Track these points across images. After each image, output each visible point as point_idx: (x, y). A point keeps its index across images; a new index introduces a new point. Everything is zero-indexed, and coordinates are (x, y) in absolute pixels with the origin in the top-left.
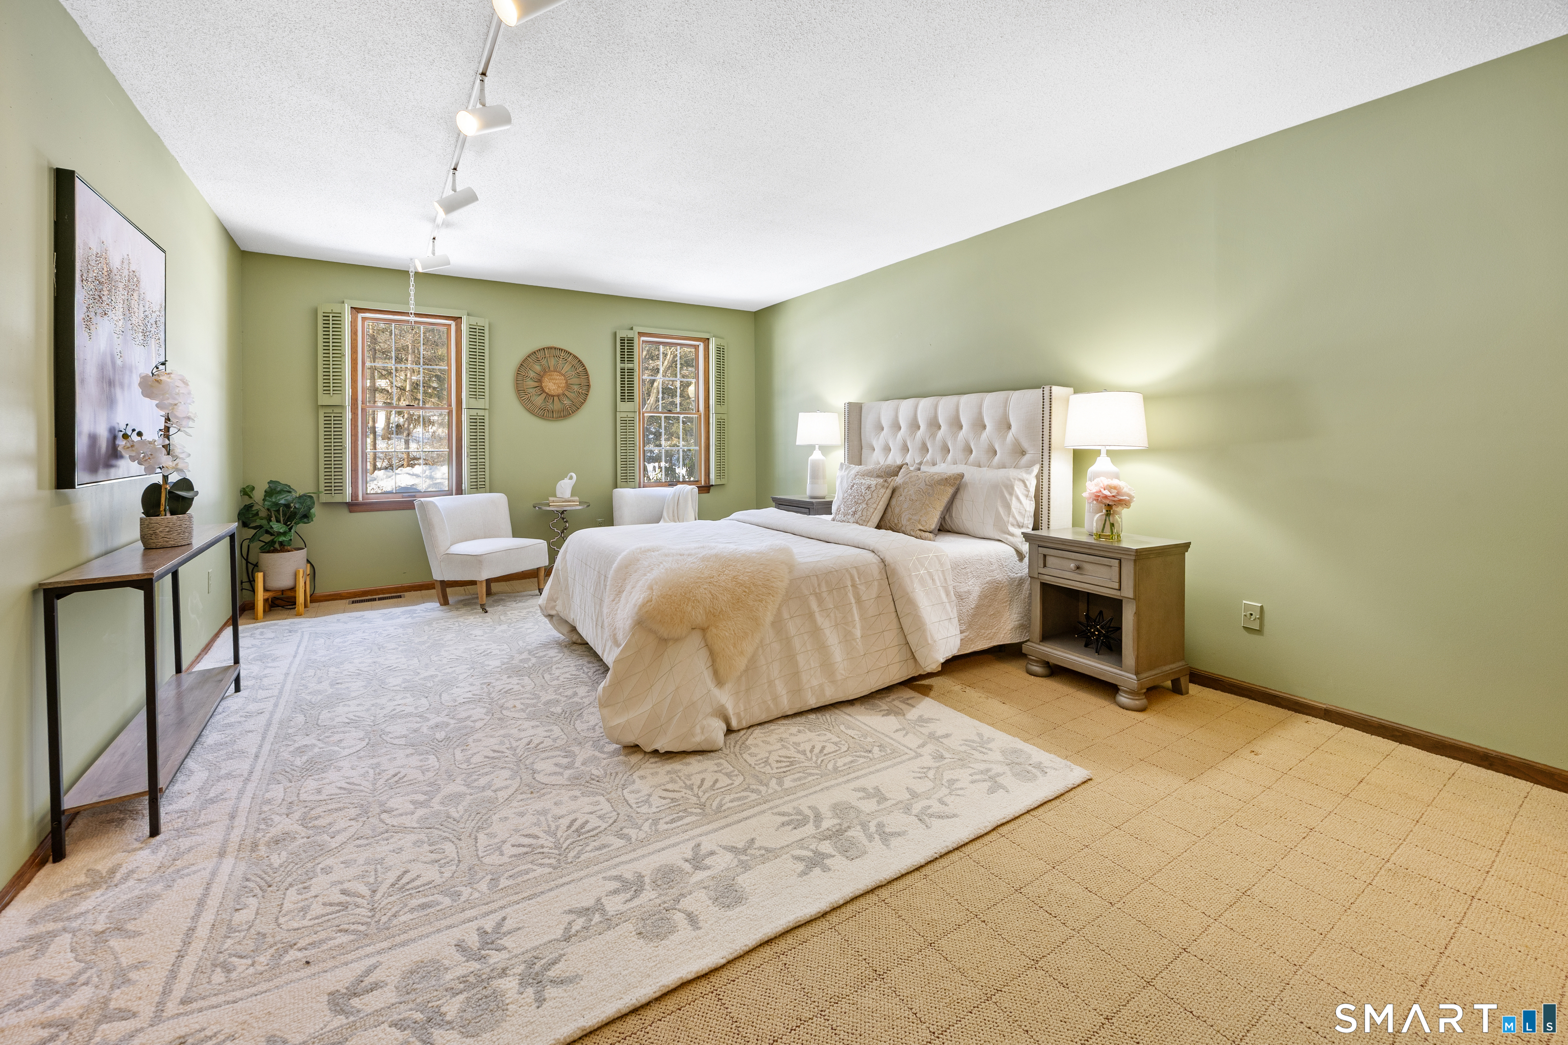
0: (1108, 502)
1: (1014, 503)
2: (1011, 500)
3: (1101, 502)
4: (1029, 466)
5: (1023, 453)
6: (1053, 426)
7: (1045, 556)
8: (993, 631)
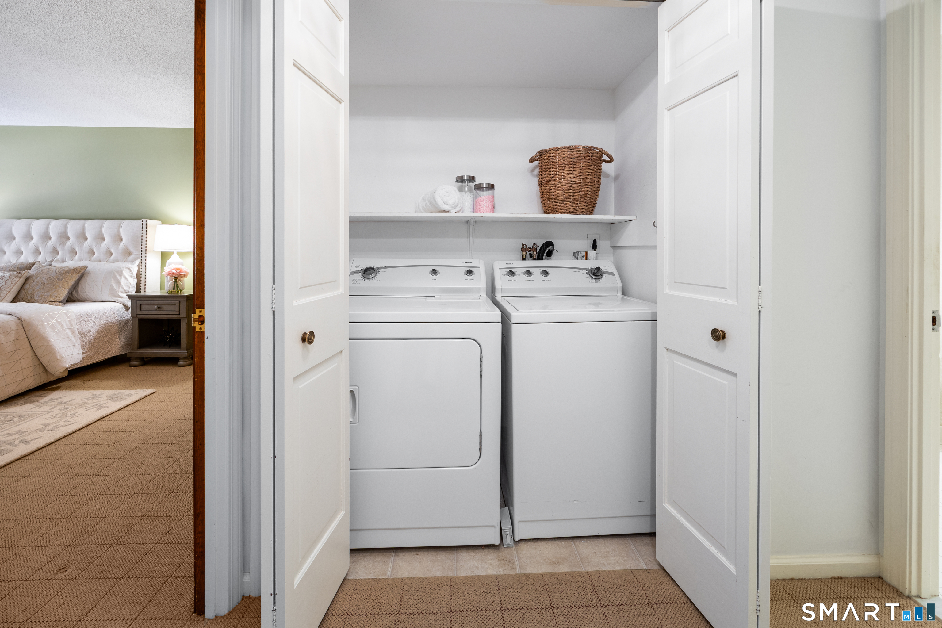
0: (175, 276)
1: (123, 281)
2: (121, 279)
3: (172, 276)
4: (133, 261)
5: (130, 254)
6: (148, 240)
7: (141, 305)
8: (107, 350)
